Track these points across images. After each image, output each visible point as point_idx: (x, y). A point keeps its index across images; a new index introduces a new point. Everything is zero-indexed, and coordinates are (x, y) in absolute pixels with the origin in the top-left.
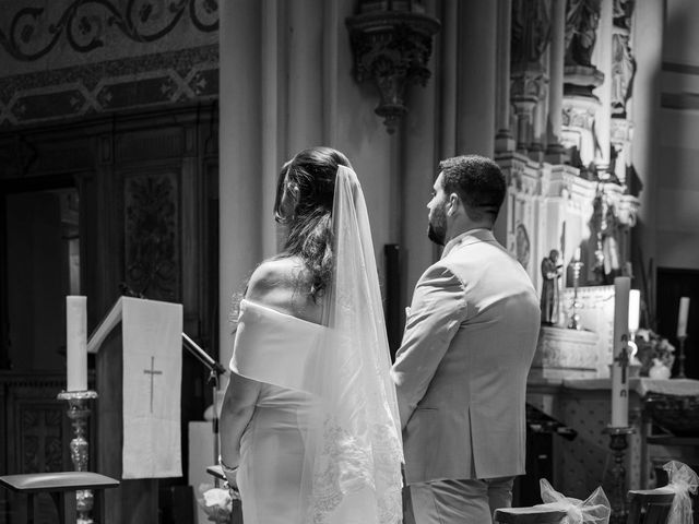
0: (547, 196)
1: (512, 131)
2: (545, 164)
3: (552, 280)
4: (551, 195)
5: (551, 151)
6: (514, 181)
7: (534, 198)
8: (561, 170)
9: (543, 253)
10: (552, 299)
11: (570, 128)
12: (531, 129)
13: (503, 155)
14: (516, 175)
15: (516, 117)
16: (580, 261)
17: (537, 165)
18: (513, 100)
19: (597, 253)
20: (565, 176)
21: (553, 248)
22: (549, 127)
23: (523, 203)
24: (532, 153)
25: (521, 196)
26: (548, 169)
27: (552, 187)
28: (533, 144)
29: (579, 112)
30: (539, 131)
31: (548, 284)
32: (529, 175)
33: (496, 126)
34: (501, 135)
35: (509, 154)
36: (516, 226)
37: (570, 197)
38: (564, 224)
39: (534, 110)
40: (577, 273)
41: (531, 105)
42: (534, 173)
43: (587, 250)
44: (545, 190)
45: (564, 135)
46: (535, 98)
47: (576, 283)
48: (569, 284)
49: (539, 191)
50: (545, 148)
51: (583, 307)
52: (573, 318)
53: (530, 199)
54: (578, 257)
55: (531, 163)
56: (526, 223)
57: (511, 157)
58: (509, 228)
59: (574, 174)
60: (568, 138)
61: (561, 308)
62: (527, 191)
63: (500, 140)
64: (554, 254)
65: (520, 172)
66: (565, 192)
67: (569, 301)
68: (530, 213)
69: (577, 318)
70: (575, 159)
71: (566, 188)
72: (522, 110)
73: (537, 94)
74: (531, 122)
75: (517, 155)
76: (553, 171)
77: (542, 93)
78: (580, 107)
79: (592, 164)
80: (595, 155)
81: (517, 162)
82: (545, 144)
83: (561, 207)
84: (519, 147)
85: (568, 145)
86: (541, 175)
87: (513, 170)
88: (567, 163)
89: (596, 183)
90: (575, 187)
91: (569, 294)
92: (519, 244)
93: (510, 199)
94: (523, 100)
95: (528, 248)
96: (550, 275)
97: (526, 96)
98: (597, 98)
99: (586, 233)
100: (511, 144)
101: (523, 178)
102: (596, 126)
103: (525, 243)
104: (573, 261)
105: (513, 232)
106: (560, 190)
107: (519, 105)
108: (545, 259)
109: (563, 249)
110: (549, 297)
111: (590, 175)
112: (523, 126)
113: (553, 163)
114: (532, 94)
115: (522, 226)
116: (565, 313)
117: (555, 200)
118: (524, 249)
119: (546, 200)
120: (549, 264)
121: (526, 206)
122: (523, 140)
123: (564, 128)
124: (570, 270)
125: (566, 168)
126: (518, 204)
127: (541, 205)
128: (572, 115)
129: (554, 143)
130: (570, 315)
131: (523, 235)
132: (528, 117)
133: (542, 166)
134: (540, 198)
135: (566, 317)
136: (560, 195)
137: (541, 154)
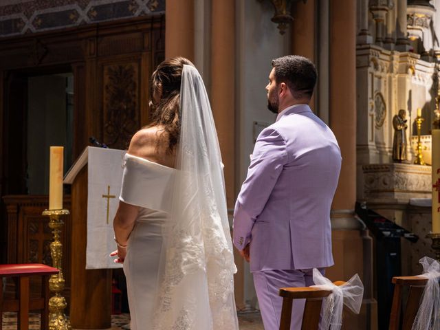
0: (397, 73)
1: (371, 31)
2: (395, 52)
3: (401, 130)
4: (400, 72)
5: (401, 43)
6: (372, 64)
7: (388, 75)
8: (406, 56)
9: (395, 112)
10: (401, 144)
11: (414, 27)
12: (385, 28)
13: (363, 46)
14: (373, 60)
15: (374, 21)
16: (422, 117)
17: (389, 53)
18: (371, 10)
19: (436, 111)
20: (409, 60)
21: (403, 108)
22: (398, 26)
23: (380, 78)
24: (387, 45)
25: (378, 73)
26: (397, 55)
27: (400, 67)
28: (387, 38)
29: (420, 16)
30: (391, 29)
31: (399, 134)
32: (383, 60)
33: (358, 26)
34: (362, 33)
35: (368, 46)
36: (374, 95)
37: (414, 73)
38: (410, 92)
39: (387, 15)
40: (419, 125)
41: (384, 13)
42: (387, 58)
43: (428, 110)
44: (395, 70)
45: (410, 31)
46: (386, 8)
47: (419, 133)
48: (415, 132)
49: (391, 70)
50: (396, 40)
51: (425, 149)
52: (418, 156)
53: (386, 75)
54: (420, 114)
55: (384, 51)
56: (382, 91)
57: (370, 48)
58: (370, 95)
59: (417, 59)
60: (415, 33)
61: (408, 150)
62: (382, 70)
63: (362, 37)
64: (402, 113)
65: (377, 58)
66: (410, 71)
67: (411, 144)
68: (385, 85)
69: (420, 157)
70: (419, 48)
71: (411, 67)
72: (377, 16)
73: (387, 5)
74: (385, 23)
75: (374, 47)
76: (401, 56)
77: (391, 4)
78: (421, 13)
79: (432, 51)
80: (434, 45)
81: (373, 51)
82: (396, 38)
83: (408, 81)
84: (377, 41)
85: (414, 38)
86: (392, 59)
87: (371, 56)
88: (411, 51)
89: (434, 64)
90: (417, 67)
91: (415, 141)
92: (378, 107)
93: (370, 76)
94: (378, 9)
95: (385, 109)
96: (399, 127)
97: (379, 7)
98: (432, 7)
99: (429, 98)
100: (370, 39)
101: (379, 61)
102: (434, 25)
103: (382, 105)
104: (418, 118)
105: (372, 98)
106: (406, 69)
107: (375, 12)
108: (396, 116)
109: (410, 109)
110: (398, 142)
111: (430, 58)
112: (379, 26)
113: (401, 51)
114: (384, 5)
115: (380, 94)
116: (412, 152)
117: (403, 76)
118: (381, 110)
119: (397, 76)
120: (399, 120)
121: (383, 80)
122: (380, 36)
123: (409, 27)
124: (415, 124)
125: (410, 54)
126: (376, 79)
127: (393, 79)
128: (415, 18)
129: (401, 37)
130: (416, 155)
131: (380, 100)
132: (383, 20)
133: (393, 53)
134: (393, 74)
135: (413, 156)
136: (407, 72)
137: (392, 45)
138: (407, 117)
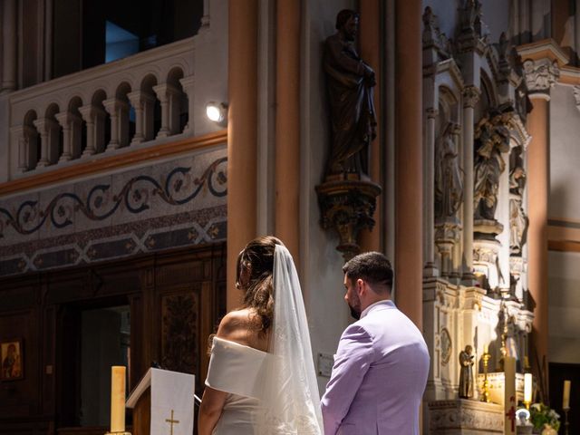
0: (463, 309)
1: (437, 264)
2: (462, 287)
3: (468, 366)
4: (466, 308)
5: (466, 277)
6: (438, 297)
7: (454, 310)
8: (473, 291)
9: (461, 348)
10: (467, 380)
11: (480, 262)
12: (451, 263)
13: (429, 279)
14: (439, 293)
15: (440, 255)
16: (489, 353)
17: (455, 287)
18: (436, 243)
19: (501, 349)
20: (476, 295)
21: (468, 344)
22: (464, 261)
23: (446, 313)
24: (452, 279)
25: (444, 308)
26: (463, 290)
27: (467, 302)
28: (452, 273)
29: (486, 251)
30: (457, 264)
31: (465, 370)
32: (449, 294)
33: (424, 259)
34: (428, 266)
35: (433, 279)
36: (441, 330)
37: (480, 309)
38: (476, 328)
39: (453, 249)
40: (486, 362)
41: (450, 246)
42: (453, 292)
43: (494, 348)
44: (461, 305)
45: (476, 267)
46: (453, 241)
47: (485, 370)
48: (481, 371)
49: (457, 305)
50: (461, 276)
51: (491, 387)
52: (484, 394)
53: (451, 311)
54: (487, 351)
55: (450, 285)
56: (448, 327)
57: (436, 281)
58: (436, 330)
59: (483, 294)
60: (480, 269)
61: (475, 388)
62: (448, 305)
63: (427, 270)
64: (468, 349)
65: (442, 292)
66: (476, 306)
67: (478, 382)
68: (451, 320)
69: (487, 394)
70: (484, 283)
71: (477, 303)
72: (443, 249)
73: (454, 238)
74: (451, 257)
75: (440, 280)
76: (467, 291)
77: (457, 237)
78: (487, 248)
79: (497, 287)
80: (499, 282)
81: (440, 284)
82: (462, 272)
83: (474, 317)
84: (443, 275)
85: (479, 274)
86: (458, 294)
87: (437, 290)
88: (477, 286)
89: (500, 301)
90: (483, 303)
91: (481, 379)
92: (443, 343)
93: (436, 310)
94: (444, 242)
95: (450, 345)
96: (466, 363)
97: (446, 239)
98: (498, 242)
99: (494, 336)
100: (436, 272)
101: (445, 296)
102: (500, 261)
103: (448, 342)
104: (485, 354)
105: (438, 333)
106: (472, 304)
107: (441, 245)
108: (462, 352)
109: (476, 346)
110: (465, 378)
111: (496, 295)
112: (445, 260)
113: (467, 286)
114: (450, 238)
115: (445, 330)
116: (478, 391)
117: (469, 311)
118: (447, 346)
119: (463, 312)
120: (465, 355)
121: (448, 316)
122: (445, 270)
123: (475, 262)
124: (481, 362)
125: (476, 289)
126: (441, 314)
127: (459, 315)
128: (481, 253)
129: (467, 272)
130: (482, 393)
131: (446, 336)
132: (448, 254)
133: (459, 288)
134: (458, 310)
135: (479, 394)
136: (473, 308)
137: (458, 280)
138: (473, 353)
